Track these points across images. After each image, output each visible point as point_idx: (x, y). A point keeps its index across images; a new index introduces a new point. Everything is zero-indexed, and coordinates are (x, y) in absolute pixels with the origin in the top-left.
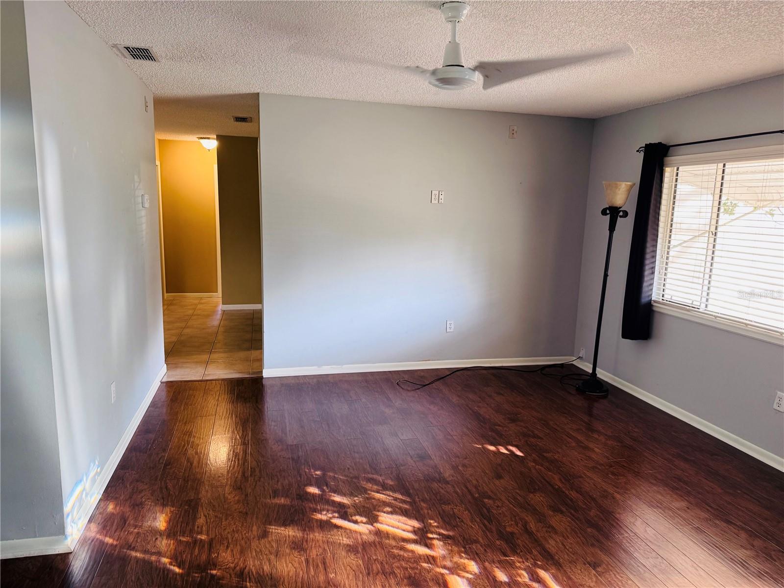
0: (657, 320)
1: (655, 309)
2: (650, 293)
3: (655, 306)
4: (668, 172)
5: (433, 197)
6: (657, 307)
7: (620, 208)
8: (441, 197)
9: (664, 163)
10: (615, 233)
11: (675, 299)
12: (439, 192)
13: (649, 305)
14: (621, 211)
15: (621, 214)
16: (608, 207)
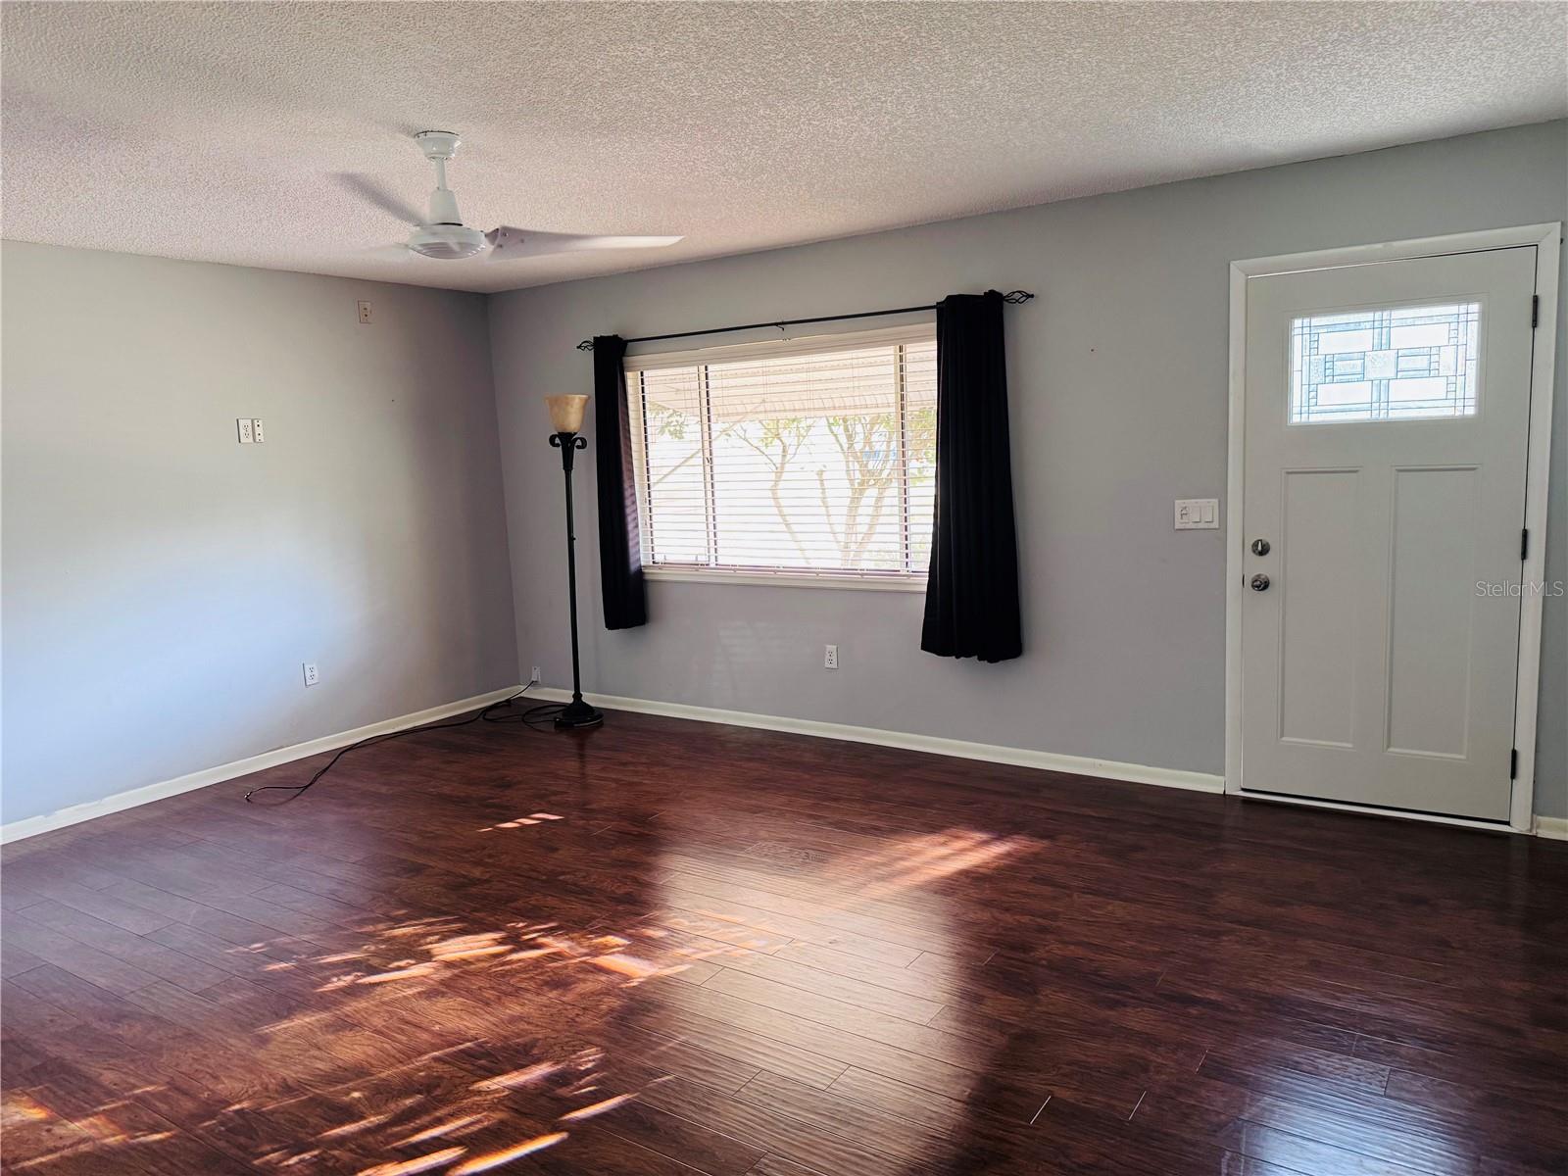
0: (653, 593)
1: (647, 577)
2: (637, 557)
3: (648, 573)
4: (631, 379)
5: (242, 431)
6: (651, 574)
7: (575, 434)
8: (258, 430)
9: (625, 365)
10: (573, 473)
11: (671, 559)
12: (252, 421)
13: (640, 572)
14: (576, 439)
15: (579, 443)
16: (556, 433)
